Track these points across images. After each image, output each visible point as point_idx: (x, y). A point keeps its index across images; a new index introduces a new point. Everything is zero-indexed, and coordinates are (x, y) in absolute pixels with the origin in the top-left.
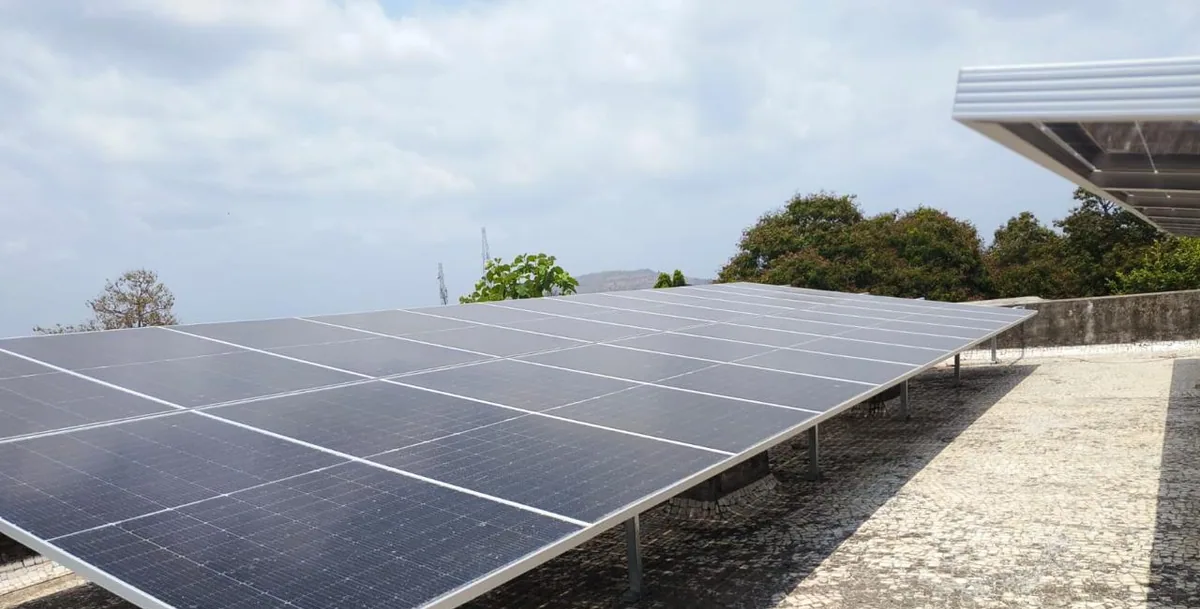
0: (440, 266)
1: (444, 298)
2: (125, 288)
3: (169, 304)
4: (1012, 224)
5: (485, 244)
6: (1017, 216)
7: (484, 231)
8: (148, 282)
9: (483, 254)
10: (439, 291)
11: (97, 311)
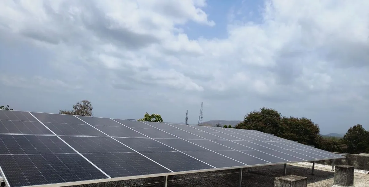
0: (187, 111)
1: (187, 120)
2: (82, 104)
3: (91, 110)
4: (355, 127)
5: (202, 107)
6: (356, 125)
7: (202, 103)
8: (88, 103)
9: (201, 110)
10: (185, 118)
11: (74, 108)
